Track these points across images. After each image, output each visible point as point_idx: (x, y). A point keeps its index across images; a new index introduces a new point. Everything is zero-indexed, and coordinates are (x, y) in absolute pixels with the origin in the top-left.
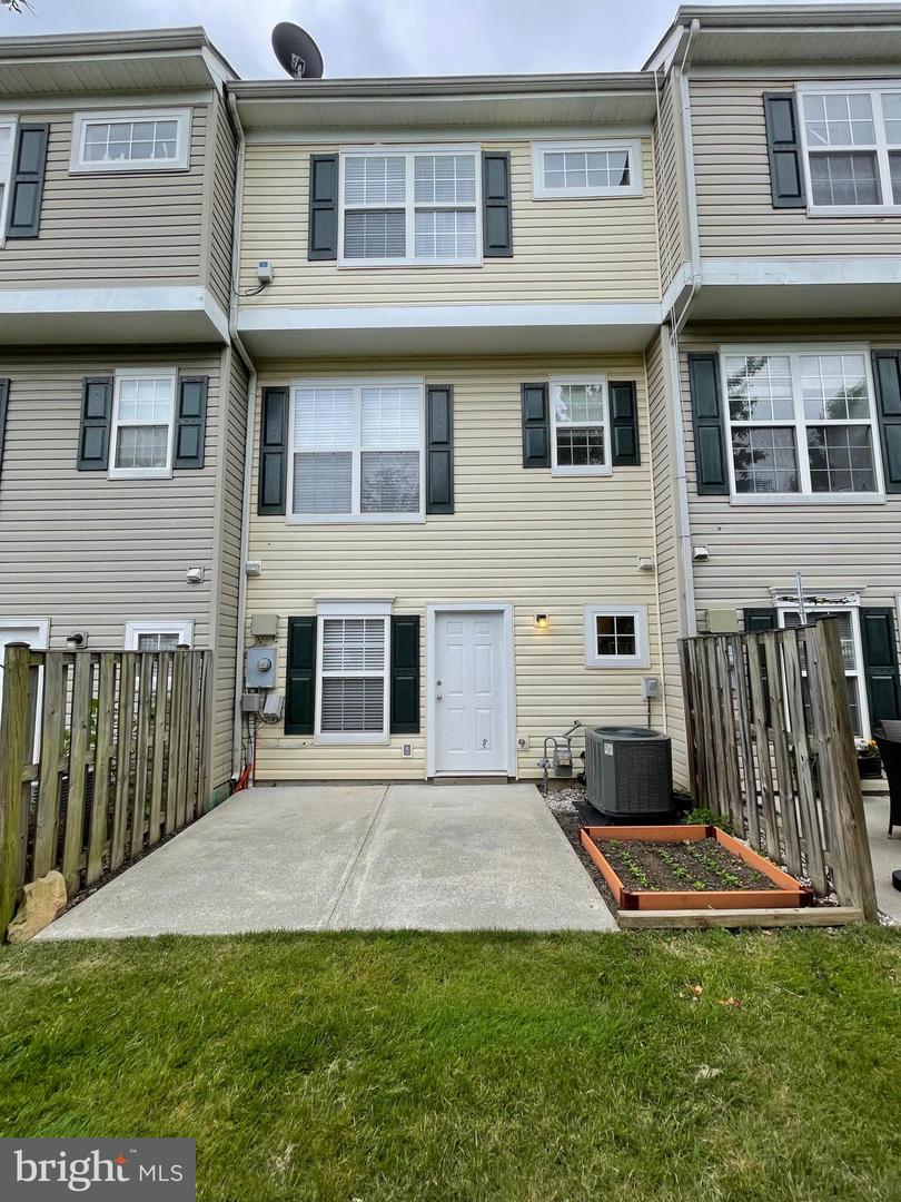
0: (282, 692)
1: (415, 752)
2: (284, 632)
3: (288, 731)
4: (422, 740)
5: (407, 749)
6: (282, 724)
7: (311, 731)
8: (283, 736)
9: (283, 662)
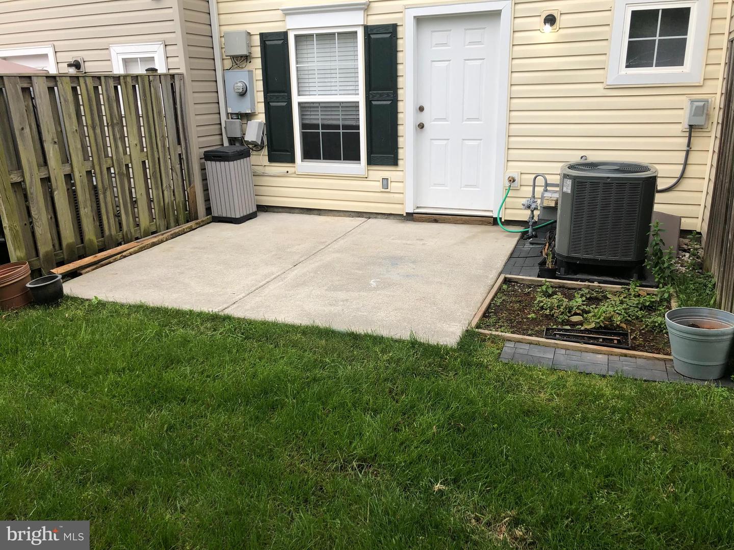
0: (261, 118)
1: (393, 186)
2: (257, 52)
3: (272, 159)
4: (401, 173)
5: (385, 182)
6: (265, 151)
7: (292, 160)
8: (267, 163)
9: (259, 85)
